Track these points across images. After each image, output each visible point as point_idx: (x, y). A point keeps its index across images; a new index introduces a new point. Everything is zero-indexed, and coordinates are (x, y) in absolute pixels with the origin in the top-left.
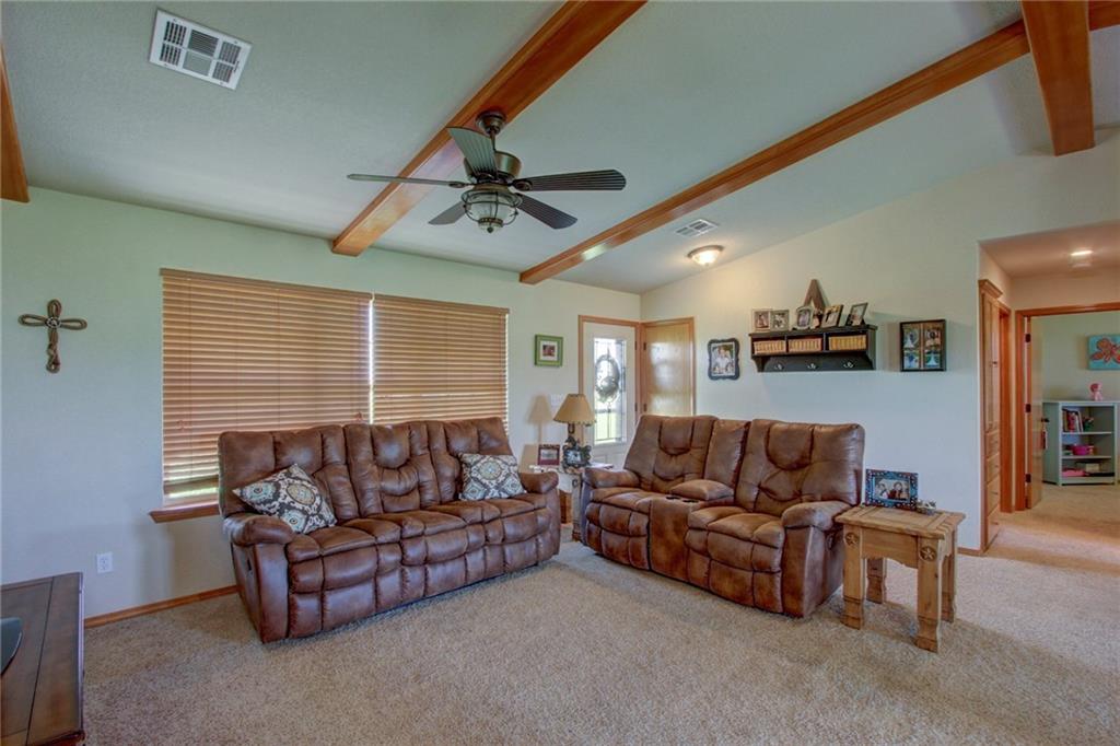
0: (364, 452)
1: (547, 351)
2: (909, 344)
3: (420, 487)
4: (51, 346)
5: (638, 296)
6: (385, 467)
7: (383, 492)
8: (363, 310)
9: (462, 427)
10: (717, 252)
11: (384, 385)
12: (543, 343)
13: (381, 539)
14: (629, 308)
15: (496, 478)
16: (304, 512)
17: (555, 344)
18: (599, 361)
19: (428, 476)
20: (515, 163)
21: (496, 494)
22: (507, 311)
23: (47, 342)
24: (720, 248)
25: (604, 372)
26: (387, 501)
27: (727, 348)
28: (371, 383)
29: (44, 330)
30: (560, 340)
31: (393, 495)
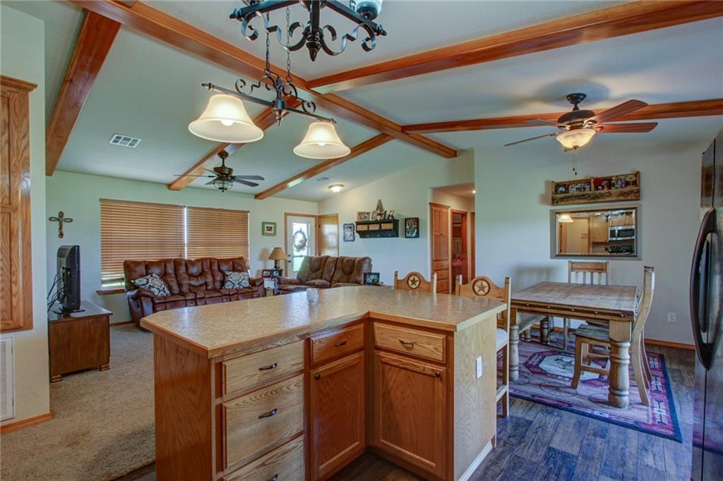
0: (183, 269)
1: (268, 229)
2: (408, 227)
3: (206, 284)
4: (60, 228)
5: (316, 204)
6: (191, 276)
7: (190, 285)
8: (181, 213)
9: (226, 261)
10: (341, 188)
11: (191, 244)
12: (266, 225)
13: (188, 298)
14: (312, 209)
15: (238, 280)
16: (158, 289)
17: (272, 226)
18: (296, 233)
19: (210, 279)
20: (231, 170)
21: (238, 286)
22: (248, 212)
23: (58, 227)
24: (342, 186)
25: (299, 237)
26: (191, 288)
27: (350, 228)
28: (186, 242)
29: (58, 223)
30: (275, 224)
31: (194, 286)
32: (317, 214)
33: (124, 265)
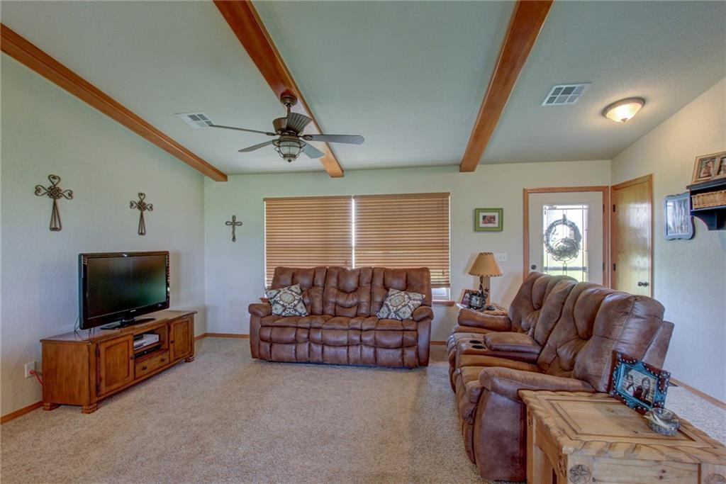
0: (333, 281)
1: (487, 220)
3: (358, 305)
4: (233, 232)
5: (609, 162)
6: (343, 291)
7: (336, 304)
8: (348, 206)
9: (396, 273)
10: (639, 106)
11: (360, 247)
12: (482, 215)
13: (299, 325)
15: (397, 306)
16: (283, 306)
17: (496, 214)
18: (552, 226)
19: (365, 299)
21: (394, 317)
22: (447, 195)
23: (232, 230)
25: (562, 233)
26: (337, 308)
28: (353, 244)
29: (232, 226)
30: (500, 211)
31: (342, 307)
32: (609, 183)
33: (276, 271)
